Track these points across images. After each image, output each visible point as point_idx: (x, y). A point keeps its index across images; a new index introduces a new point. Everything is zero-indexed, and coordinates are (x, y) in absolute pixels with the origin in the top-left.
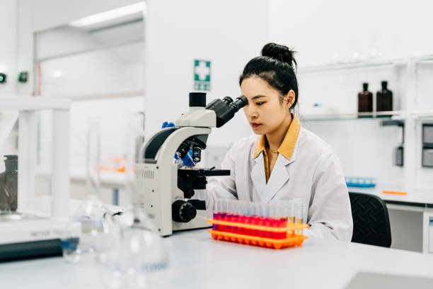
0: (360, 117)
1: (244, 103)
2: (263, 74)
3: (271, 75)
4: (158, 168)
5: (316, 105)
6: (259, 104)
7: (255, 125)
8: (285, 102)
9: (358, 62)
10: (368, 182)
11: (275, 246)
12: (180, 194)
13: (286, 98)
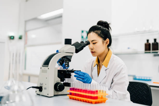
0: (146, 53)
1: (88, 43)
2: (96, 31)
3: (99, 32)
4: (48, 69)
5: (129, 48)
6: (94, 44)
7: (92, 52)
8: (105, 43)
9: (145, 31)
10: (148, 79)
11: (93, 102)
12: (59, 80)
13: (105, 42)
